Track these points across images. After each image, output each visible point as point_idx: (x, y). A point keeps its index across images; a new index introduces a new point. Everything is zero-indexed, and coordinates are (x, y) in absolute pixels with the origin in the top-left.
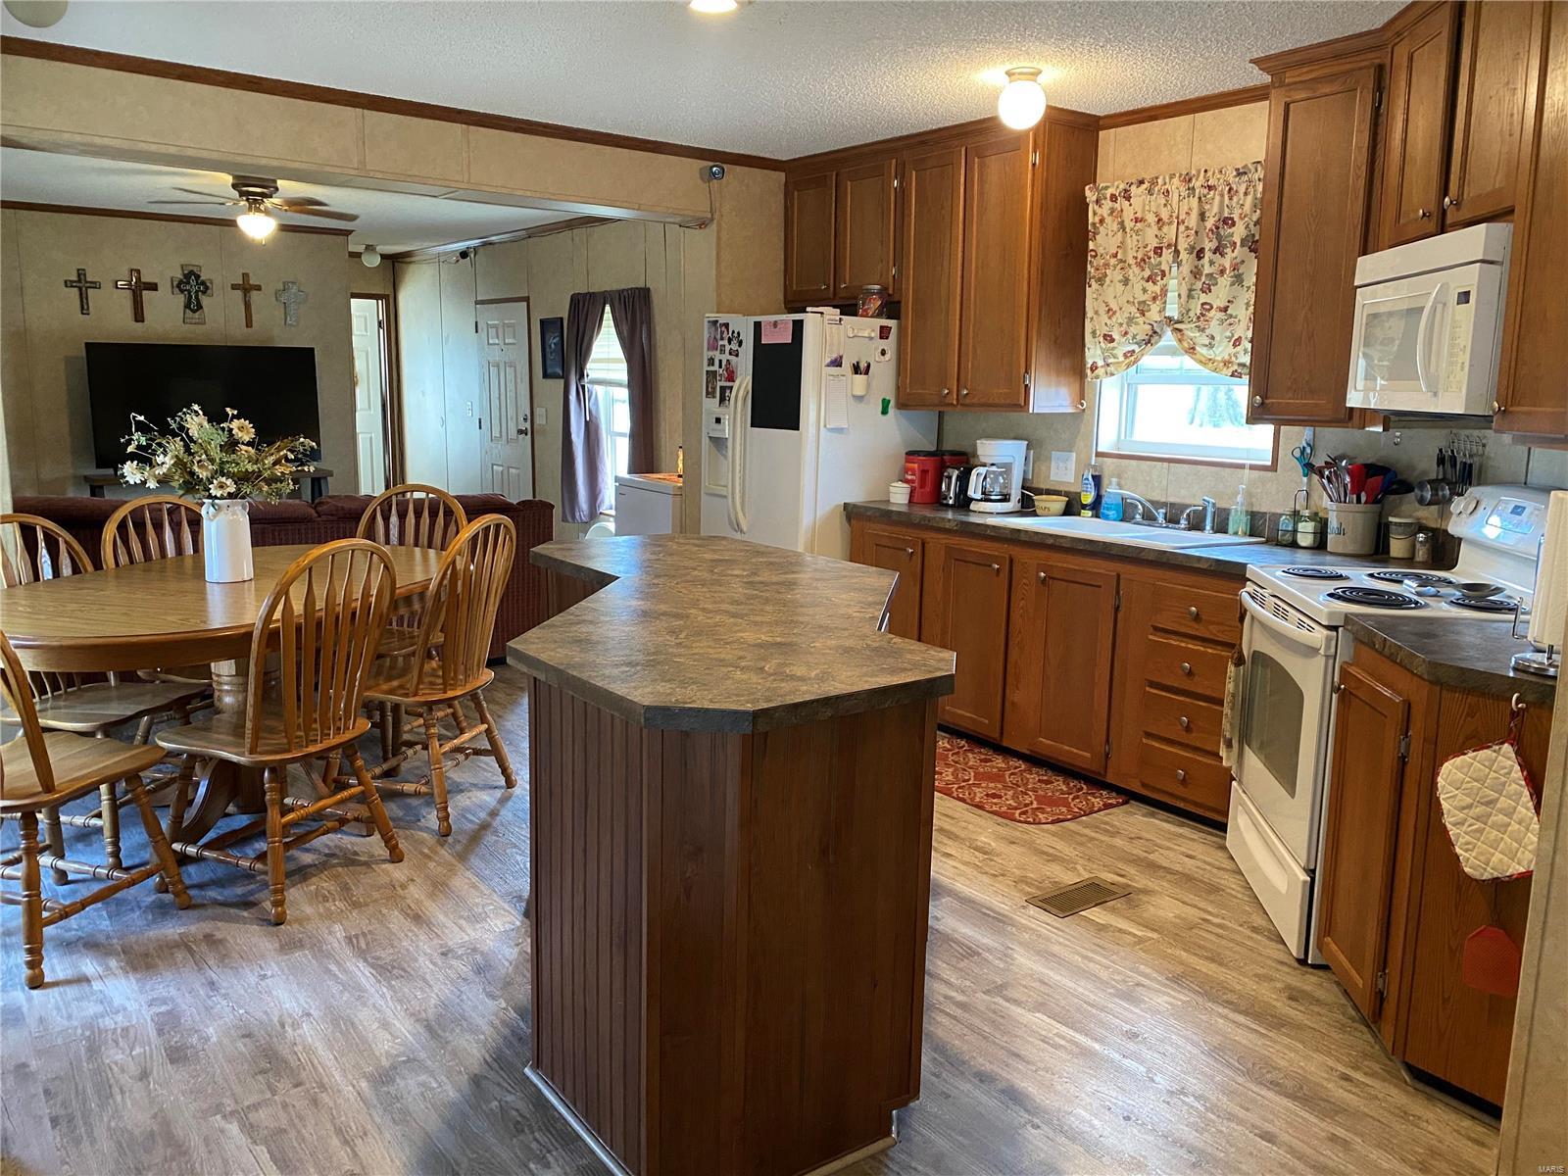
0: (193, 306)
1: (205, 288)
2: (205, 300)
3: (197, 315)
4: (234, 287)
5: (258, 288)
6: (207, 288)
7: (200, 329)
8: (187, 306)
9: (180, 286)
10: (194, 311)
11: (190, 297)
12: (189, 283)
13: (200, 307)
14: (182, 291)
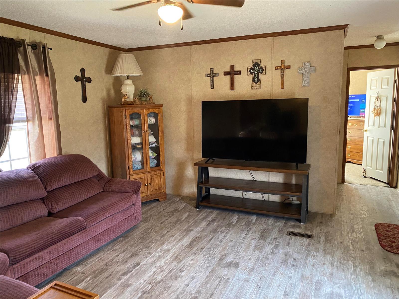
0: (256, 80)
1: (262, 70)
2: (262, 77)
3: (257, 84)
4: (277, 68)
5: (289, 67)
6: (263, 70)
7: (259, 91)
8: (253, 81)
9: (251, 71)
10: (256, 83)
11: (255, 76)
12: (254, 69)
13: (259, 80)
14: (251, 73)
